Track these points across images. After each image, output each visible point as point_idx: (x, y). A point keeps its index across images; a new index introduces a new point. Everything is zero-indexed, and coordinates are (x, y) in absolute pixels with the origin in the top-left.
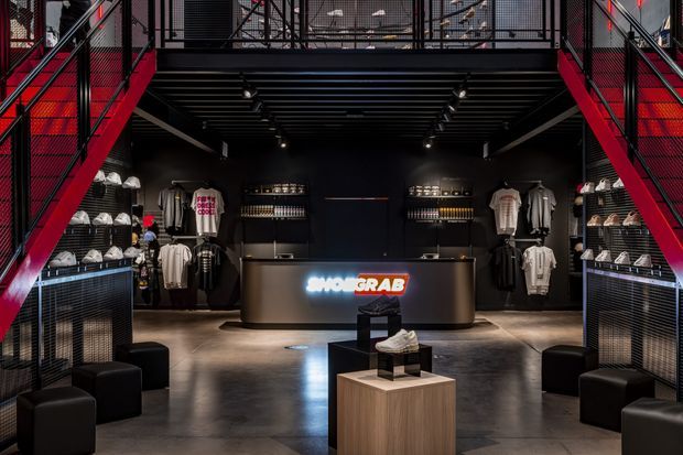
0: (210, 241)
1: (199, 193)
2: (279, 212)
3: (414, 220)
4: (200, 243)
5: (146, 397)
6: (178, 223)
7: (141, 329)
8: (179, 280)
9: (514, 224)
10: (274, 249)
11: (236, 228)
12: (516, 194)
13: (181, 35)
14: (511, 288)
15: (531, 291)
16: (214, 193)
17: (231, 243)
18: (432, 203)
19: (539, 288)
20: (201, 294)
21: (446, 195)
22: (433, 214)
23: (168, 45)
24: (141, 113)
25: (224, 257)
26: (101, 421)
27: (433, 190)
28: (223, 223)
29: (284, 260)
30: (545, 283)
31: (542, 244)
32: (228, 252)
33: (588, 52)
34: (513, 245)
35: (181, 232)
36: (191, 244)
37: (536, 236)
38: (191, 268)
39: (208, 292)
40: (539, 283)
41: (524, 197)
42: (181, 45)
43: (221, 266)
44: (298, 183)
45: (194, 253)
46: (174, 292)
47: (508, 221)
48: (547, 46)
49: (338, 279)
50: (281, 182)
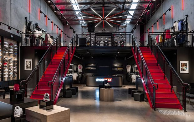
0: (81, 73)
1: (79, 65)
2: (92, 68)
3: (113, 70)
4: (79, 73)
5: (76, 93)
6: (76, 70)
7: (73, 85)
8: (76, 79)
9: (130, 71)
10: (91, 74)
11: (85, 71)
12: (130, 66)
13: (78, 44)
14: (129, 81)
15: (133, 82)
16: (81, 65)
17: (84, 73)
18: (117, 67)
19: (134, 81)
20: (79, 81)
21: (119, 66)
22: (116, 69)
23: (77, 46)
24: (74, 55)
25: (83, 76)
26: (73, 95)
27: (116, 65)
28: (82, 70)
29: (93, 76)
30: (135, 80)
31: (135, 74)
32: (83, 75)
33: (134, 47)
34: (130, 74)
35: (76, 71)
36: (78, 73)
37: (133, 73)
38: (78, 77)
39: (80, 81)
40: (134, 80)
41: (131, 66)
42: (79, 46)
43: (82, 77)
44: (95, 64)
45: (78, 75)
46: (75, 81)
47: (129, 70)
48: (130, 46)
49: (101, 79)
50: (92, 64)
